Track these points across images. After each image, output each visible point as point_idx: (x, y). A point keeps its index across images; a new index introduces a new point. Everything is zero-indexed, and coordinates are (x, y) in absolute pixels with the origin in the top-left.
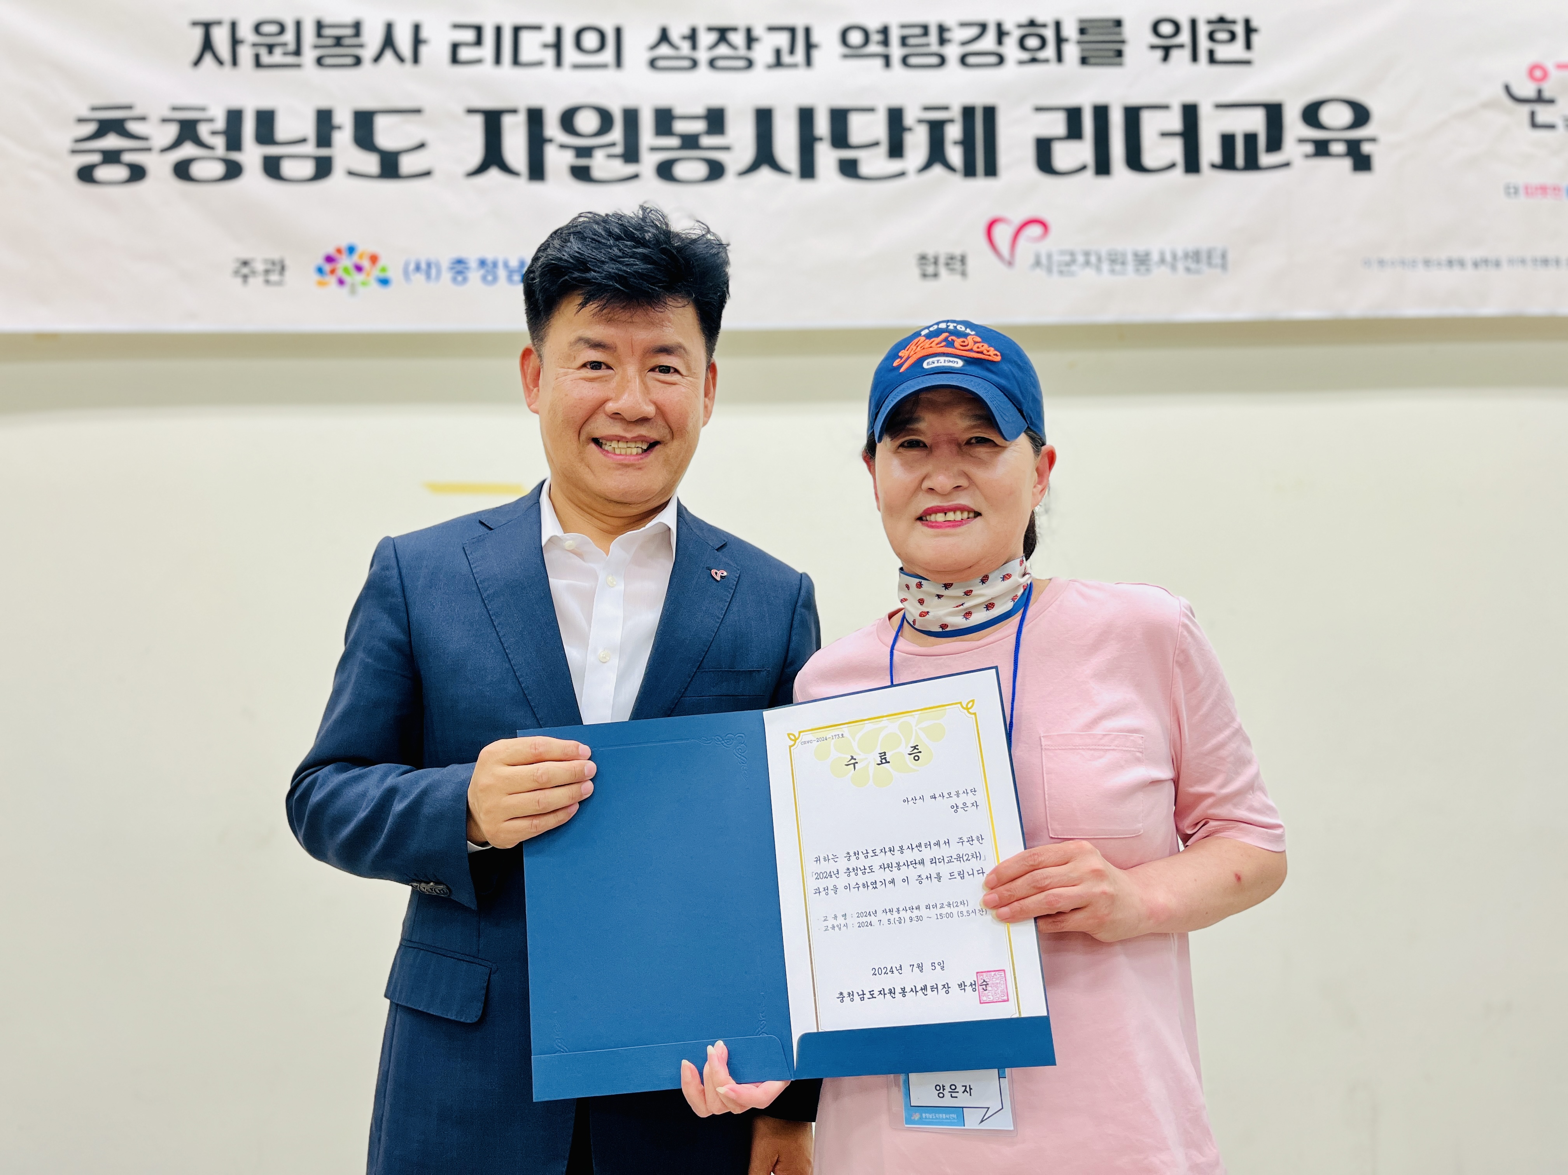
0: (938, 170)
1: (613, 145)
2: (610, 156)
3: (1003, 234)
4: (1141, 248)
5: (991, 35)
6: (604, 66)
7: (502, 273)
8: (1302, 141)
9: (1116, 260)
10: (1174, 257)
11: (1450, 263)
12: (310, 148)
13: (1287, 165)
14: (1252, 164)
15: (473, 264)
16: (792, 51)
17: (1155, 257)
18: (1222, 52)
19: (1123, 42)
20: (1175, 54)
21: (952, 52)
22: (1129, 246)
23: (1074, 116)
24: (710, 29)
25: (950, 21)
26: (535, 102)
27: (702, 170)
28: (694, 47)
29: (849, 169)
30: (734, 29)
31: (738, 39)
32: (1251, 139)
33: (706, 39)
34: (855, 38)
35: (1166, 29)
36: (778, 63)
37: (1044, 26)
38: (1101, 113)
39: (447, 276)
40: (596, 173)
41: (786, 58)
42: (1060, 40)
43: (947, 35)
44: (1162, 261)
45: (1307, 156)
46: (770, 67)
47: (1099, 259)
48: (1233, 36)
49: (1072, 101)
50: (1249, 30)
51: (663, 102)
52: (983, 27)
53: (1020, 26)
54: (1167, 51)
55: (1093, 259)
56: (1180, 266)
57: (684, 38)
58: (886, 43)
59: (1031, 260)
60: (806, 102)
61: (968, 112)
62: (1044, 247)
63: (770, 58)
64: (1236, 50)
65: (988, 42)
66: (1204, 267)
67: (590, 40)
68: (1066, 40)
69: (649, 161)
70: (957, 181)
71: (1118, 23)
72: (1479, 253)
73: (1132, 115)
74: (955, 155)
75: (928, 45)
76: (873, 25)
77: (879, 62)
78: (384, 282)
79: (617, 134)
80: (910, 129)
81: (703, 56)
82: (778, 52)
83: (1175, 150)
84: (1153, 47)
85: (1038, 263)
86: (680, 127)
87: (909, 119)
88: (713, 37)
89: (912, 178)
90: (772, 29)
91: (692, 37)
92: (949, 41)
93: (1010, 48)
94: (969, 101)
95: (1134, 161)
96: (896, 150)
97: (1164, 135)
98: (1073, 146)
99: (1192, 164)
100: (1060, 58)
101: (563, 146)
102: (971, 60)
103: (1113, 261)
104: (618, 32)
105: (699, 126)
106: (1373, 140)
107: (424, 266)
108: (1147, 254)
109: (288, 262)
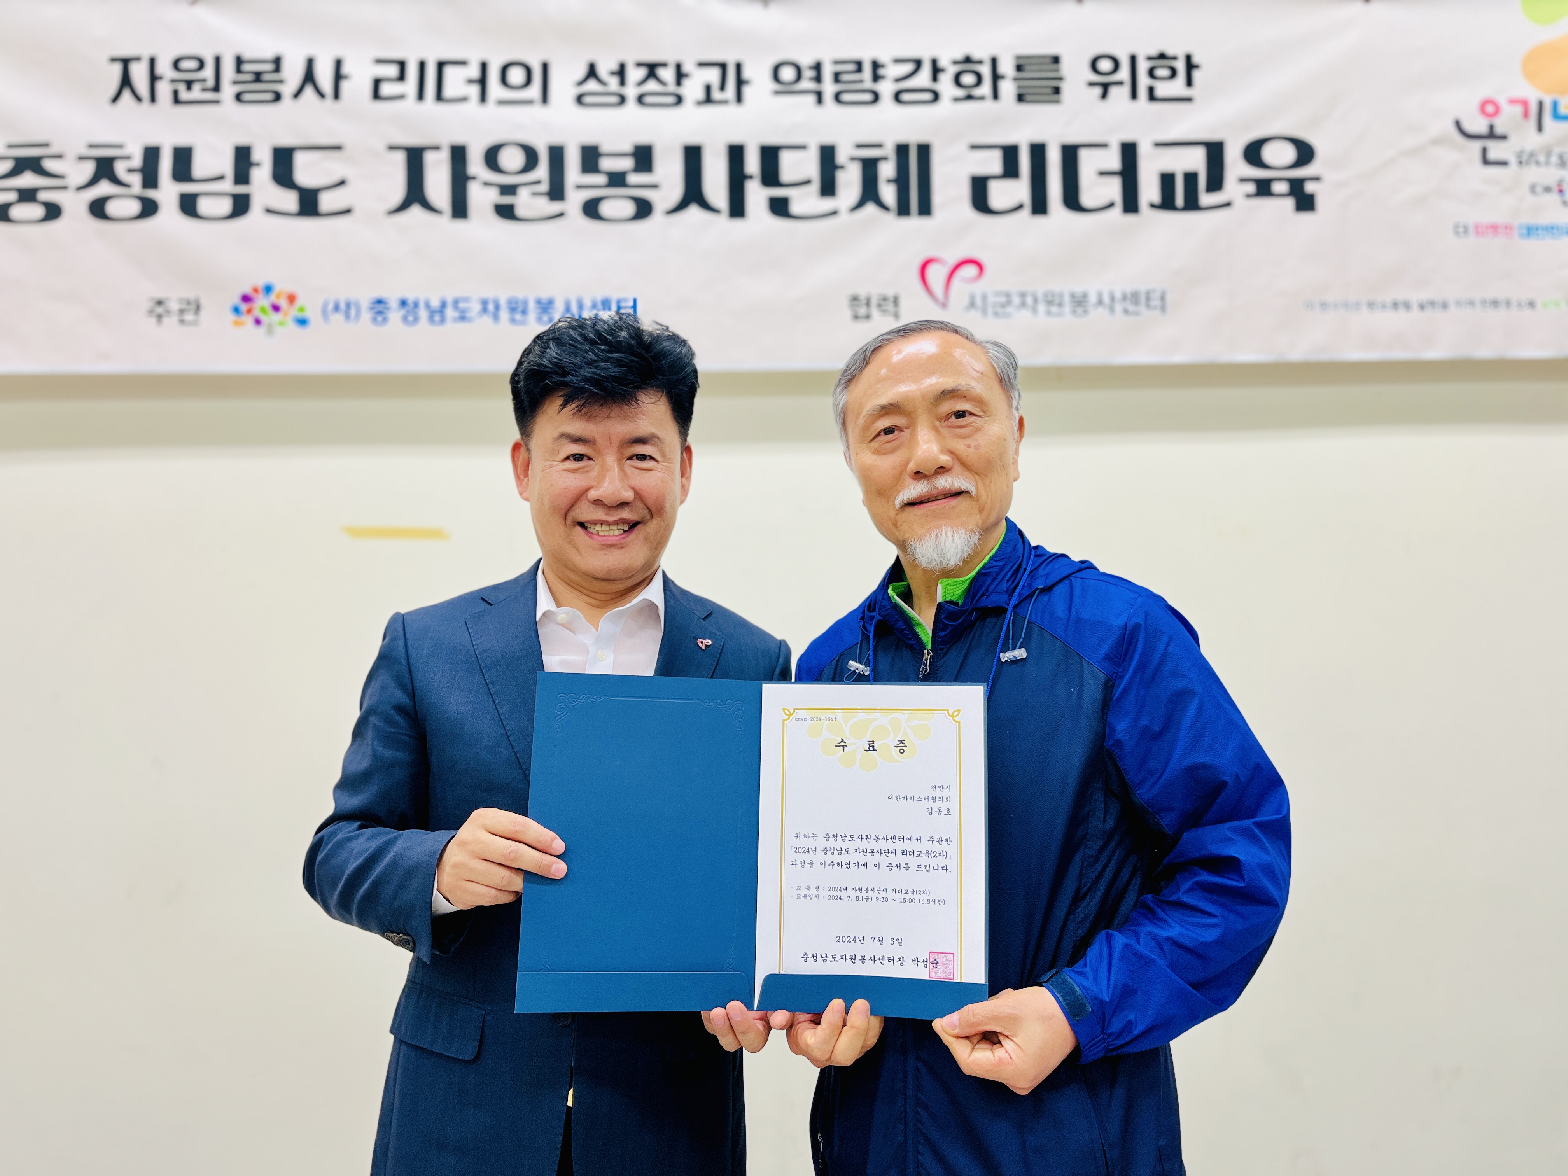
0: (870, 208)
1: (538, 182)
2: (535, 194)
3: (937, 275)
4: (1079, 289)
5: (926, 72)
6: (529, 102)
7: (423, 313)
8: (1243, 180)
9: (1052, 301)
10: (1113, 299)
11: (1395, 305)
12: (228, 185)
13: (1227, 205)
14: (1192, 204)
15: (394, 304)
16: (723, 87)
17: (1093, 298)
18: (1163, 89)
19: (1061, 79)
20: (1113, 91)
21: (886, 88)
22: (1067, 286)
23: (1010, 154)
24: (639, 65)
25: (884, 57)
26: (459, 139)
27: (629, 208)
28: (622, 83)
29: (780, 207)
30: (664, 65)
31: (667, 74)
32: (1191, 178)
33: (635, 74)
34: (787, 74)
35: (1105, 65)
36: (708, 99)
37: (980, 62)
38: (1038, 151)
39: (366, 316)
40: (520, 212)
41: (716, 95)
42: (996, 77)
43: (881, 72)
44: (1100, 302)
45: (1249, 196)
46: (700, 103)
47: (1036, 300)
48: (1174, 73)
49: (1008, 139)
50: (1190, 66)
51: (590, 140)
52: (918, 63)
53: (956, 63)
54: (1106, 87)
55: (1029, 300)
56: (1119, 307)
57: (613, 73)
58: (818, 79)
59: (966, 301)
60: (736, 140)
61: (902, 150)
62: (979, 288)
63: (701, 95)
64: (1177, 87)
65: (923, 78)
66: (1142, 308)
67: (516, 76)
68: (1003, 77)
69: (575, 199)
70: (891, 220)
71: (1056, 60)
72: (1424, 296)
73: (1070, 154)
74: (888, 193)
75: (861, 81)
76: (806, 60)
77: (811, 99)
78: (302, 322)
79: (542, 171)
80: (842, 167)
81: (631, 91)
82: (708, 89)
83: (1113, 189)
84: (1092, 84)
85: (972, 304)
86: (607, 164)
87: (841, 157)
88: (642, 72)
89: (844, 217)
90: (702, 65)
91: (621, 72)
92: (883, 77)
93: (946, 85)
94: (903, 139)
95: (1072, 200)
96: (828, 188)
97: (1102, 173)
98: (1009, 184)
99: (1131, 204)
100: (996, 95)
101: (486, 184)
102: (905, 97)
103: (1050, 303)
104: (545, 67)
105: (627, 164)
106: (1317, 179)
107: (343, 306)
108: (1085, 295)
109: (203, 302)
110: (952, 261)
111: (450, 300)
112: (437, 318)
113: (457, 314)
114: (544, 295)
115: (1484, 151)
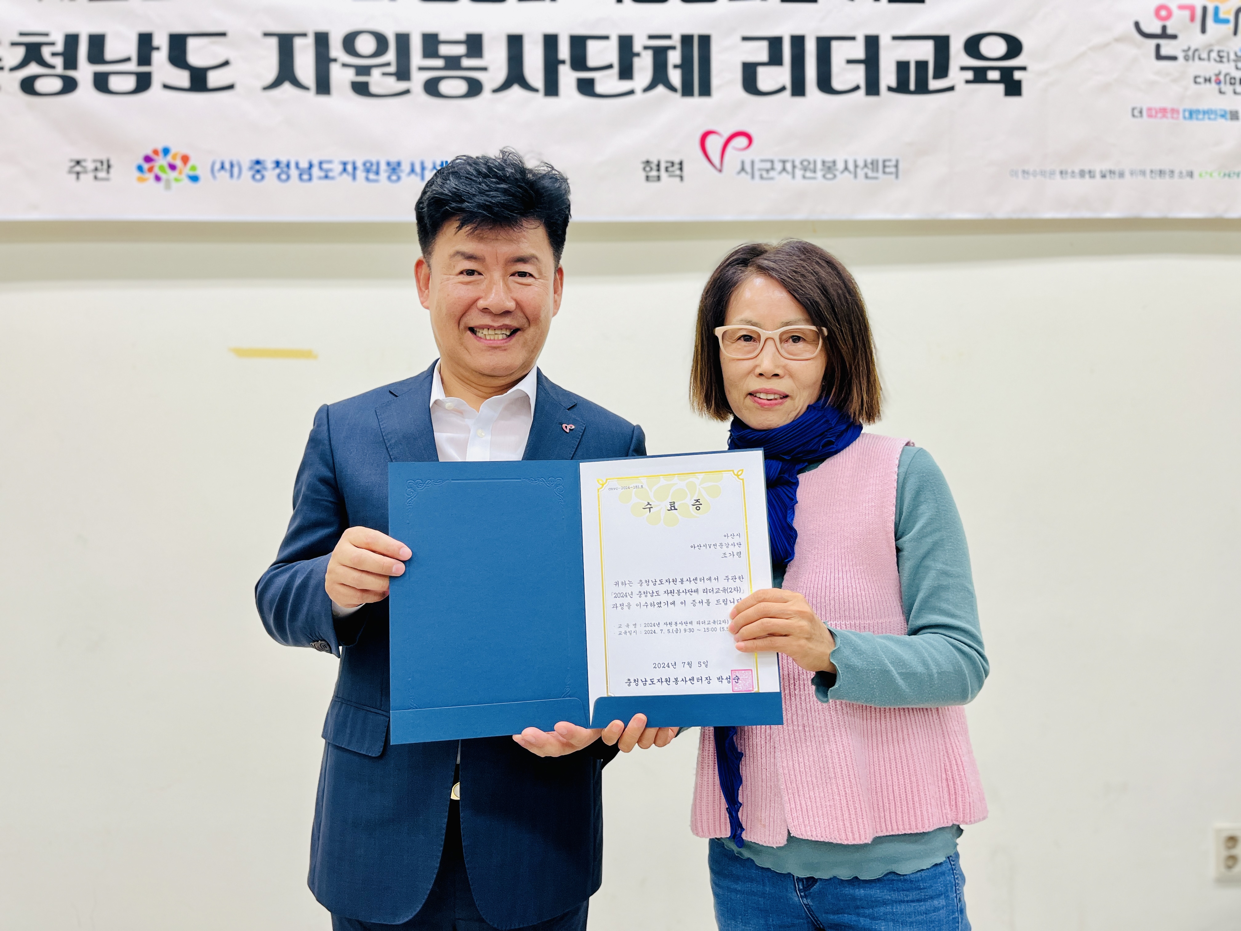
0: (661, 89)
1: (387, 65)
2: (385, 74)
3: (714, 144)
4: (829, 158)
7: (294, 172)
8: (963, 69)
9: (808, 167)
10: (856, 166)
11: (1082, 174)
12: (132, 66)
13: (951, 89)
14: (922, 88)
15: (270, 165)
17: (840, 166)
22: (819, 156)
23: (775, 44)
26: (322, 27)
27: (462, 87)
29: (586, 87)
32: (922, 66)
38: (798, 42)
39: (247, 174)
40: (373, 89)
44: (846, 168)
45: (968, 82)
46: (521, 1)
47: (794, 167)
49: (774, 32)
51: (430, 29)
55: (789, 166)
56: (861, 173)
59: (739, 167)
60: (551, 30)
61: (687, 40)
62: (748, 155)
66: (880, 174)
69: (418, 79)
70: (677, 99)
72: (1105, 166)
73: (824, 45)
74: (675, 77)
78: (194, 179)
79: (391, 56)
80: (638, 55)
83: (858, 75)
85: (743, 169)
86: (445, 50)
87: (637, 46)
89: (639, 96)
94: (688, 30)
95: (825, 84)
96: (626, 72)
97: (849, 62)
98: (774, 70)
99: (872, 88)
101: (345, 65)
103: (805, 169)
105: (460, 50)
106: (1023, 69)
107: (227, 166)
108: (834, 162)
109: (112, 162)
110: (726, 134)
111: (315, 162)
112: (305, 177)
113: (322, 174)
114: (393, 159)
115: (1158, 47)
